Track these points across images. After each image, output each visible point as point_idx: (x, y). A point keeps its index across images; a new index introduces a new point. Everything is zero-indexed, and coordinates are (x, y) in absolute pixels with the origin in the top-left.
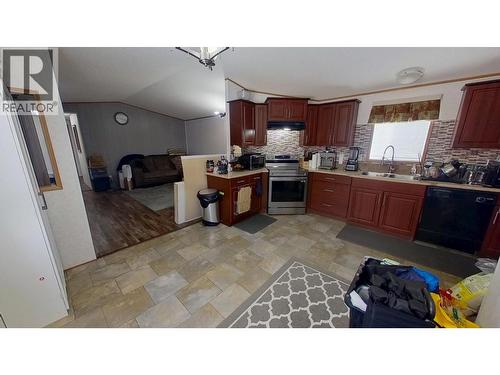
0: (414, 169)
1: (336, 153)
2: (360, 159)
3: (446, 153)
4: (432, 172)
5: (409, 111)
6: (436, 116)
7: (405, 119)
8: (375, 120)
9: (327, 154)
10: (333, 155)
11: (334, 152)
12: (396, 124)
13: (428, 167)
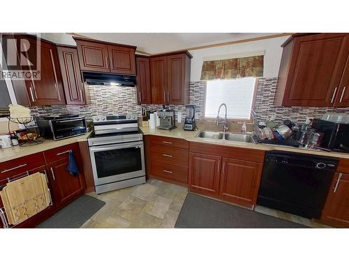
0: (244, 127)
1: (174, 112)
2: (196, 118)
3: (271, 111)
4: (267, 132)
5: (237, 67)
6: (260, 73)
7: (234, 76)
8: (207, 76)
9: (165, 113)
10: (171, 114)
11: (172, 110)
12: (226, 80)
13: (262, 127)
